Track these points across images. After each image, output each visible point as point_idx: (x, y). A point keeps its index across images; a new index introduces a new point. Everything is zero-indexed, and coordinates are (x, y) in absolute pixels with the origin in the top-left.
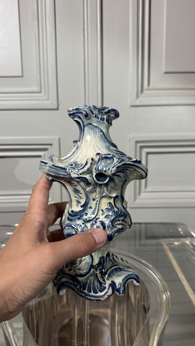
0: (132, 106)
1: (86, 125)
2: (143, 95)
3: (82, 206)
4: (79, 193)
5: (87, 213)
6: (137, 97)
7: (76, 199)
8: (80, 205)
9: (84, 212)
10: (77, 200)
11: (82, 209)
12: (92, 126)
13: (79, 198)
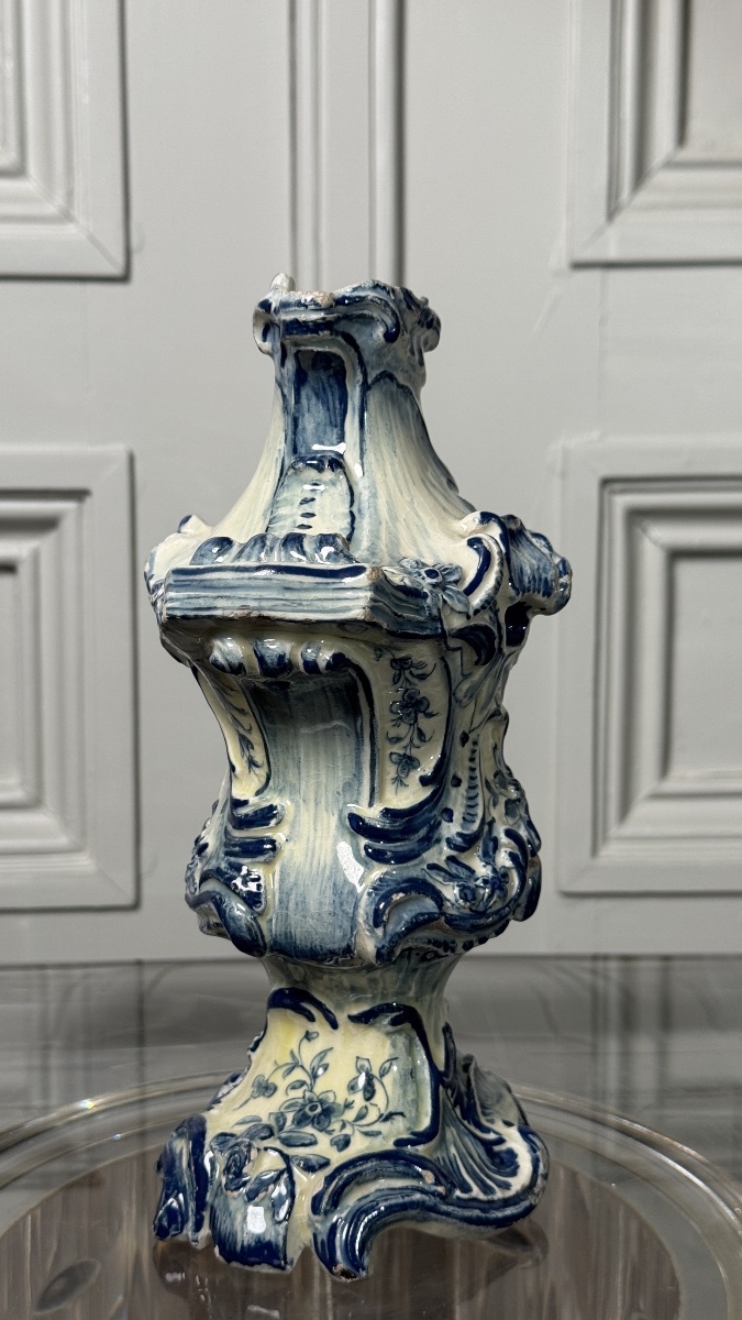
0: (579, 266)
1: (373, 383)
2: (643, 197)
3: (424, 781)
4: (420, 715)
5: (450, 806)
6: (612, 211)
7: (397, 749)
8: (416, 775)
9: (438, 807)
10: (402, 752)
11: (425, 793)
12: (394, 388)
13: (416, 742)
